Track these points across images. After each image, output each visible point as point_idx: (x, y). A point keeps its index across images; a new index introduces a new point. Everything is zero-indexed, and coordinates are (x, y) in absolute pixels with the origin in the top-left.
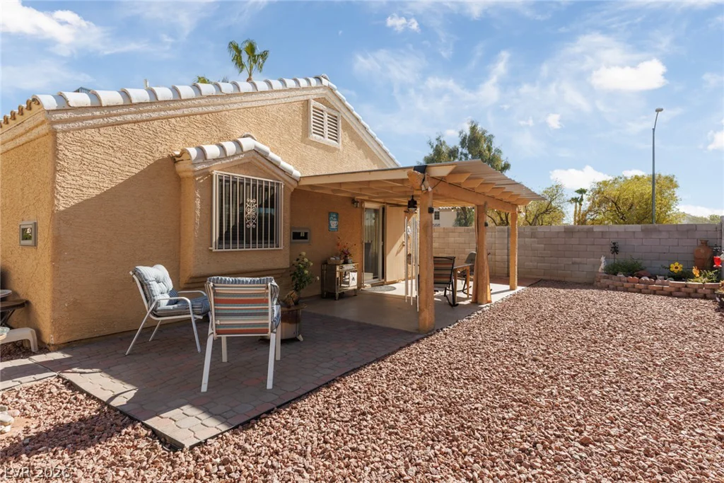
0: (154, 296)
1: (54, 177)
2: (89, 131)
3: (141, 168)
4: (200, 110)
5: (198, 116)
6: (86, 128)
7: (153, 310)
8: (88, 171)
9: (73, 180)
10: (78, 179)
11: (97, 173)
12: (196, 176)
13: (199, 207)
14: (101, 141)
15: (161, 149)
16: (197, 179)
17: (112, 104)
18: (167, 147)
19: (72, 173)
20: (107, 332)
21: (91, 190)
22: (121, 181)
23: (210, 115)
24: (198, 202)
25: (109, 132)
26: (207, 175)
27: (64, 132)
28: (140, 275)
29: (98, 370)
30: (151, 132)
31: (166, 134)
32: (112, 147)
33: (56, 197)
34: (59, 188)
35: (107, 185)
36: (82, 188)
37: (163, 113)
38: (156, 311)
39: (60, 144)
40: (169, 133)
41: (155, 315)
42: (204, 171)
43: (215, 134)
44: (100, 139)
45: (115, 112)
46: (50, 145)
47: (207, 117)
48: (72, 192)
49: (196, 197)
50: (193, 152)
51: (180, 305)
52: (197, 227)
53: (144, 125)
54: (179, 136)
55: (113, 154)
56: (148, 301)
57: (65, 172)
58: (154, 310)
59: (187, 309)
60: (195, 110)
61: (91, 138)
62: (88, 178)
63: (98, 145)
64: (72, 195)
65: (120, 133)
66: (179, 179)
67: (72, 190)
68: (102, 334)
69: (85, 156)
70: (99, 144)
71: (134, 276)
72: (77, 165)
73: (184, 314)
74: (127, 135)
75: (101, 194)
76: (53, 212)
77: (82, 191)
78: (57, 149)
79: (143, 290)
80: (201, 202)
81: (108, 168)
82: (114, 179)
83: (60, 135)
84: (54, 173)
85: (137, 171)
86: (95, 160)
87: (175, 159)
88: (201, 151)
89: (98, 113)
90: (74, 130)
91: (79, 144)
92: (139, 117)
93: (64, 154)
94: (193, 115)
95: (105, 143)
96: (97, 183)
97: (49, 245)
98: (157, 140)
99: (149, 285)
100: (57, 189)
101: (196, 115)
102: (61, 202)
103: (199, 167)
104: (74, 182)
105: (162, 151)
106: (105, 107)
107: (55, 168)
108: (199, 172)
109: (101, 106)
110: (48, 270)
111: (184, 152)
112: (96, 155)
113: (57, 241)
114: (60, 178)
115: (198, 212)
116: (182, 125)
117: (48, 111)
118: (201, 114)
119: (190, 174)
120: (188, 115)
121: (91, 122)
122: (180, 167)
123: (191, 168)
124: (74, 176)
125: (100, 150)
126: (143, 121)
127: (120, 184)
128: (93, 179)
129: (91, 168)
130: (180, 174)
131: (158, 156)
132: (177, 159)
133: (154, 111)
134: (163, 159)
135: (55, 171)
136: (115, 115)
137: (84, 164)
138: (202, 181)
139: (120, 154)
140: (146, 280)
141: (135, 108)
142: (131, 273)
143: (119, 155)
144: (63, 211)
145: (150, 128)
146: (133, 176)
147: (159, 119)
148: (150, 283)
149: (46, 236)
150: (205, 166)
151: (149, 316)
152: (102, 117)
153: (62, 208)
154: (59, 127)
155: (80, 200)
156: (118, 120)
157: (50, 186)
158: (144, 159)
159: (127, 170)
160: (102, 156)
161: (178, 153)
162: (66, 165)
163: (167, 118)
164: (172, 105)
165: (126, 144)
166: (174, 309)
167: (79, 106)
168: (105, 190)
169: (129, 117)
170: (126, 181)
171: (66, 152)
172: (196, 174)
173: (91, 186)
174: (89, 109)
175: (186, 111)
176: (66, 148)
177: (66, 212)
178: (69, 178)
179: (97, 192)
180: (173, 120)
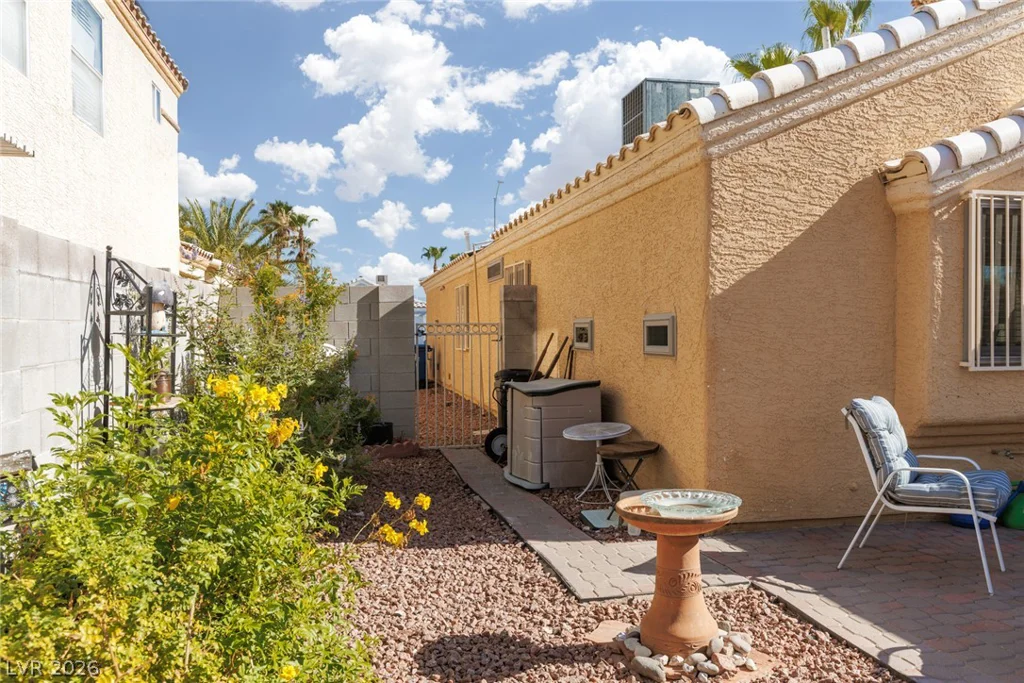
0: (889, 462)
1: (709, 237)
2: (752, 149)
3: (829, 204)
4: (933, 62)
5: (928, 77)
6: (750, 143)
7: (888, 488)
8: (751, 222)
9: (732, 240)
10: (738, 237)
11: (763, 223)
12: (934, 208)
13: (940, 273)
14: (769, 162)
15: (861, 160)
16: (937, 213)
17: (788, 91)
18: (871, 155)
19: (731, 228)
20: (776, 515)
21: (756, 256)
22: (798, 234)
23: (952, 69)
24: (938, 264)
25: (781, 145)
26: (956, 204)
27: (721, 157)
28: (862, 417)
29: (810, 589)
30: (845, 131)
31: (870, 129)
32: (785, 172)
33: (711, 273)
34: (715, 257)
35: (779, 245)
36: (743, 254)
37: (865, 86)
38: (894, 492)
39: (716, 179)
40: (874, 126)
41: (891, 500)
42: (950, 194)
43: (962, 107)
44: (767, 160)
45: (790, 104)
46: (703, 184)
47: (946, 75)
48: (731, 261)
49: (933, 254)
50: (933, 156)
51: (944, 485)
52: (937, 319)
53: (832, 119)
54: (892, 126)
55: (785, 184)
56: (877, 470)
57: (723, 227)
58: (891, 488)
59: (961, 495)
60: (923, 65)
61: (755, 161)
62: (752, 233)
63: (765, 171)
64: (731, 267)
65: (796, 143)
66: (893, 219)
67: (730, 258)
68: (772, 517)
69: (747, 194)
70: (765, 169)
71: (850, 418)
72: (737, 213)
73: (953, 507)
74: (806, 144)
75: (770, 261)
76: (708, 298)
77: (744, 258)
78: (712, 189)
79: (868, 447)
80: (945, 263)
81: (779, 212)
82: (789, 231)
83: (715, 165)
84: (709, 230)
85: (821, 211)
86: (762, 201)
87: (885, 178)
88: (949, 150)
89: (766, 113)
90: (733, 151)
91: (740, 175)
92: (825, 105)
93: (720, 196)
94: (918, 77)
95: (776, 166)
96: (764, 241)
97: (703, 353)
98: (855, 144)
99: (880, 437)
100: (713, 259)
101: (923, 75)
102: (718, 280)
103: (944, 188)
104: (733, 244)
105: (863, 166)
106: (778, 97)
107: (710, 222)
108: (942, 199)
109: (773, 99)
110: (701, 397)
111: (909, 159)
112: (762, 190)
113: (713, 347)
114: (716, 238)
115: (938, 286)
116: (898, 103)
117: (703, 126)
118: (933, 71)
119: (923, 205)
120: (909, 80)
121: (756, 131)
122: (898, 192)
123: (928, 191)
124: (733, 232)
125: (768, 180)
126: (832, 110)
127: (798, 239)
128: (759, 234)
129: (755, 215)
130: (894, 209)
131: (856, 176)
132: (890, 177)
133: (852, 86)
134: (866, 181)
135: (710, 226)
136: (791, 110)
137: (747, 210)
138: (945, 217)
139: (796, 183)
140: (875, 427)
141: (822, 88)
142: (844, 411)
143: (794, 184)
144: (720, 296)
145: (843, 122)
146: (816, 223)
147: (859, 100)
148: (882, 433)
149: (697, 339)
150: (954, 183)
151: (880, 500)
152: (771, 119)
153: (718, 292)
154: (714, 150)
155: (742, 275)
156: (795, 117)
157: (703, 253)
158: (834, 186)
159: (806, 211)
160: (770, 191)
161: (894, 163)
162: (722, 215)
163: (871, 95)
164: (882, 65)
165: (805, 161)
166: (932, 492)
167: (743, 105)
168: (776, 252)
169: (811, 109)
170: (806, 234)
171: (725, 194)
172: (937, 202)
173: (757, 248)
174: (756, 108)
175: (906, 72)
176: (723, 185)
177: (722, 297)
178: (727, 237)
179: (764, 258)
180: (881, 97)
